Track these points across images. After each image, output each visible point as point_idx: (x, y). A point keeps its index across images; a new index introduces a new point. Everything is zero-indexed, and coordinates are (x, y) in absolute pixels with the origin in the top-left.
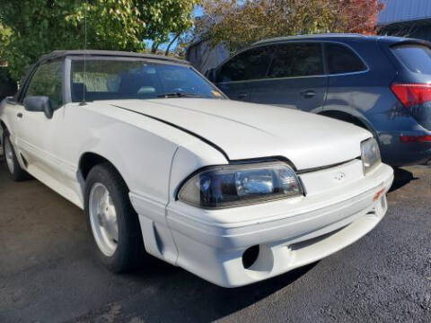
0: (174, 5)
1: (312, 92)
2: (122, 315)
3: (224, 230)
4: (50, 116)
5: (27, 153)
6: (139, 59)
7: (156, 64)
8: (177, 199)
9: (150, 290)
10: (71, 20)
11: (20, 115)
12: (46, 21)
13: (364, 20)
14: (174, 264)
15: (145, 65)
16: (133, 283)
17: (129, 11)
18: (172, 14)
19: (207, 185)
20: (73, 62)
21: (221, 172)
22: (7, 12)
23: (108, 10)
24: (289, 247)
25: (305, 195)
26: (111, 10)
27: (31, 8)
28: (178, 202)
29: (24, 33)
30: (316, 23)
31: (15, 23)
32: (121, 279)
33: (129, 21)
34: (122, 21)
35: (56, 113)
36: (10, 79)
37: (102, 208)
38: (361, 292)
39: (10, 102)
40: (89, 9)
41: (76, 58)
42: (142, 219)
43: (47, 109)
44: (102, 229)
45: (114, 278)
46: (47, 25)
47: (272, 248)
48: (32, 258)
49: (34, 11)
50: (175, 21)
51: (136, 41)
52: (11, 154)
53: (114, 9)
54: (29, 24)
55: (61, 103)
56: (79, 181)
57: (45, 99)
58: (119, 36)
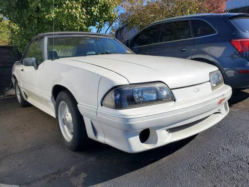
0: (105, 5)
1: (185, 48)
2: (76, 172)
3: (127, 120)
4: (37, 68)
5: (27, 90)
6: (85, 35)
7: (94, 38)
8: (102, 105)
9: (92, 159)
10: (49, 18)
11: (22, 70)
12: (36, 20)
13: (218, 7)
14: (103, 143)
15: (88, 38)
16: (82, 156)
17: (80, 10)
18: (104, 11)
19: (118, 97)
20: (49, 39)
21: (125, 89)
22: (15, 17)
23: (68, 11)
24: (167, 131)
25: (175, 101)
26: (70, 10)
27: (28, 13)
28: (103, 107)
29: (24, 27)
30: (189, 11)
31: (20, 23)
32: (76, 154)
33: (80, 16)
34: (76, 16)
35: (40, 66)
36: (18, 53)
37: (65, 115)
38: (212, 157)
39: (17, 64)
40: (58, 11)
41: (50, 37)
42: (85, 118)
43: (35, 65)
44: (65, 127)
45: (72, 153)
46: (36, 22)
47: (156, 131)
48: (29, 145)
49: (29, 15)
50: (106, 14)
51: (85, 27)
52: (19, 92)
53: (72, 9)
54: (27, 22)
55: (42, 61)
56: (53, 102)
57: (34, 59)
58: (75, 24)
